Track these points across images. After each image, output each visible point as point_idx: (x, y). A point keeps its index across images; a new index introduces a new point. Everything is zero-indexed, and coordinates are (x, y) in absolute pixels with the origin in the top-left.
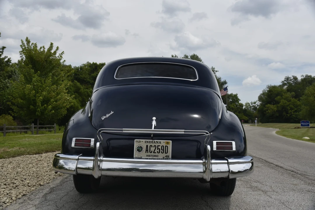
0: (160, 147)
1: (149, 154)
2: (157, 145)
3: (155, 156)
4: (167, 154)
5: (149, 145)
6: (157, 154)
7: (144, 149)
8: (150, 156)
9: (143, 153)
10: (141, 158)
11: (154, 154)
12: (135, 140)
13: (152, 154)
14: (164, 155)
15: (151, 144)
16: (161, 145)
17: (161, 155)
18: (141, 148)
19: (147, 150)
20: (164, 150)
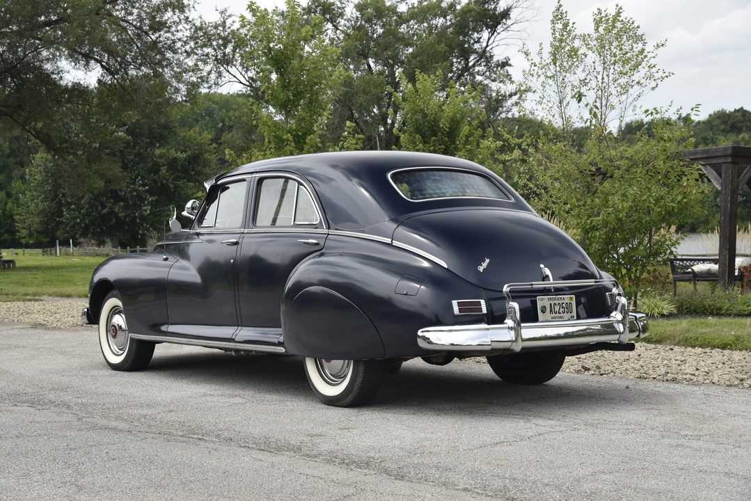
0: (564, 305)
1: (554, 315)
2: (561, 302)
3: (560, 317)
4: (572, 314)
5: (553, 302)
6: (562, 315)
7: (548, 310)
8: (555, 318)
9: (548, 315)
10: (547, 321)
11: (560, 315)
12: (538, 297)
13: (557, 315)
14: (569, 315)
15: (555, 302)
16: (565, 302)
17: (566, 316)
18: (545, 307)
19: (551, 311)
20: (568, 308)
